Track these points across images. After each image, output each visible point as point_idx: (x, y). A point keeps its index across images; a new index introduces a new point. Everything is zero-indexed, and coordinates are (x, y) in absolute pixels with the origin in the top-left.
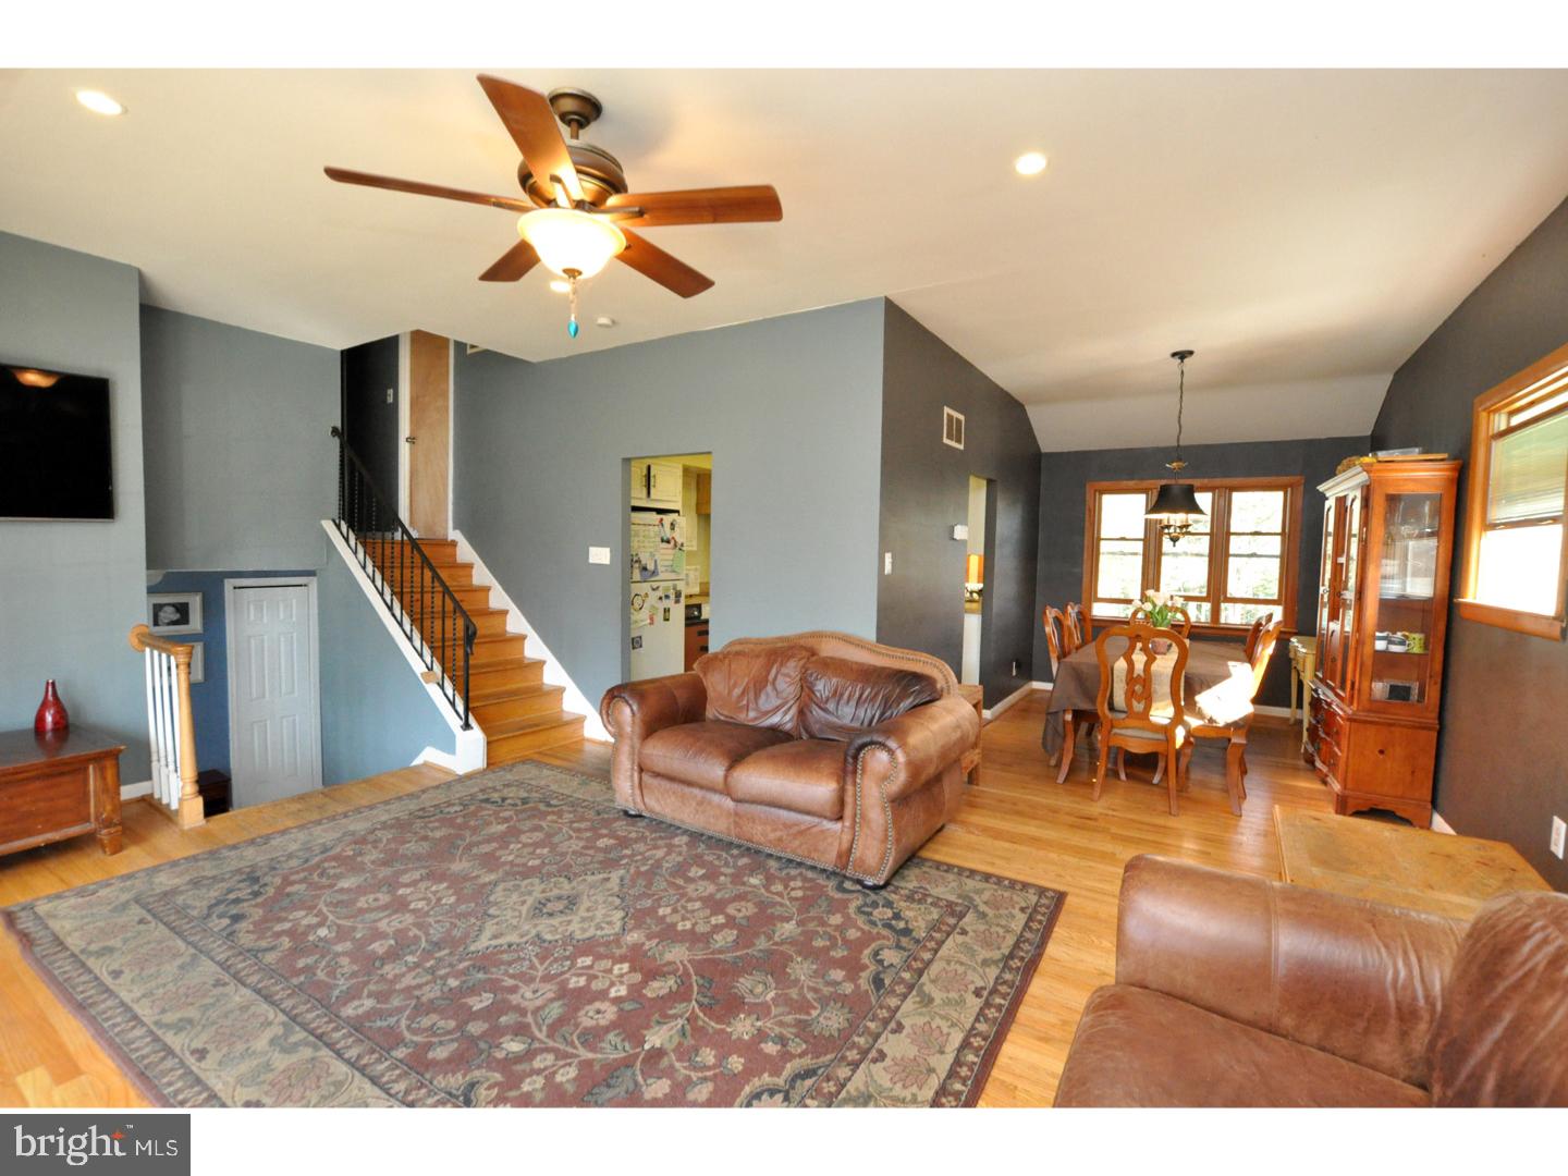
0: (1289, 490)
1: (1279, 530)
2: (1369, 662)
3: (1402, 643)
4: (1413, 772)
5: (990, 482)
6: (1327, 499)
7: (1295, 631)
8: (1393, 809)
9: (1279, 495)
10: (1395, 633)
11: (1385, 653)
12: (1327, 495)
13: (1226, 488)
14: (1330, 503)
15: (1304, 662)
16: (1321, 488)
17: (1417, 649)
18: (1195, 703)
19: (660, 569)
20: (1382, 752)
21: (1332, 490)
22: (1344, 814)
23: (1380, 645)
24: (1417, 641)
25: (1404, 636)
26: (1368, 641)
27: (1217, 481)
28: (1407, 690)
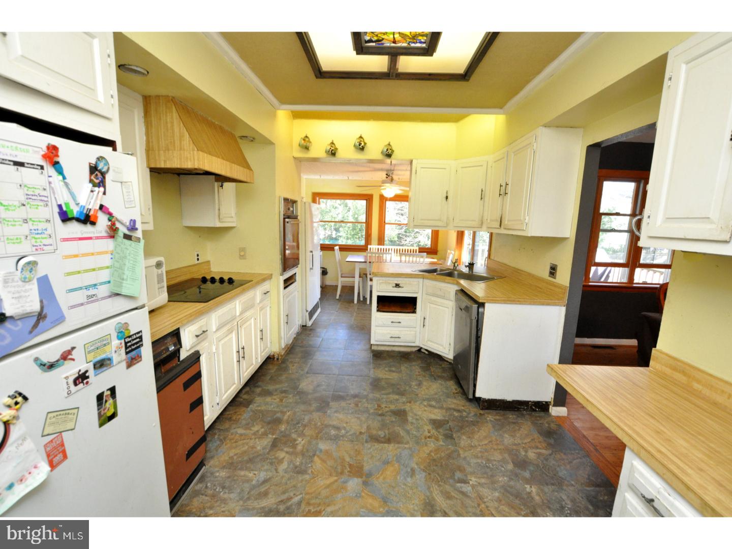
19: (64, 300)
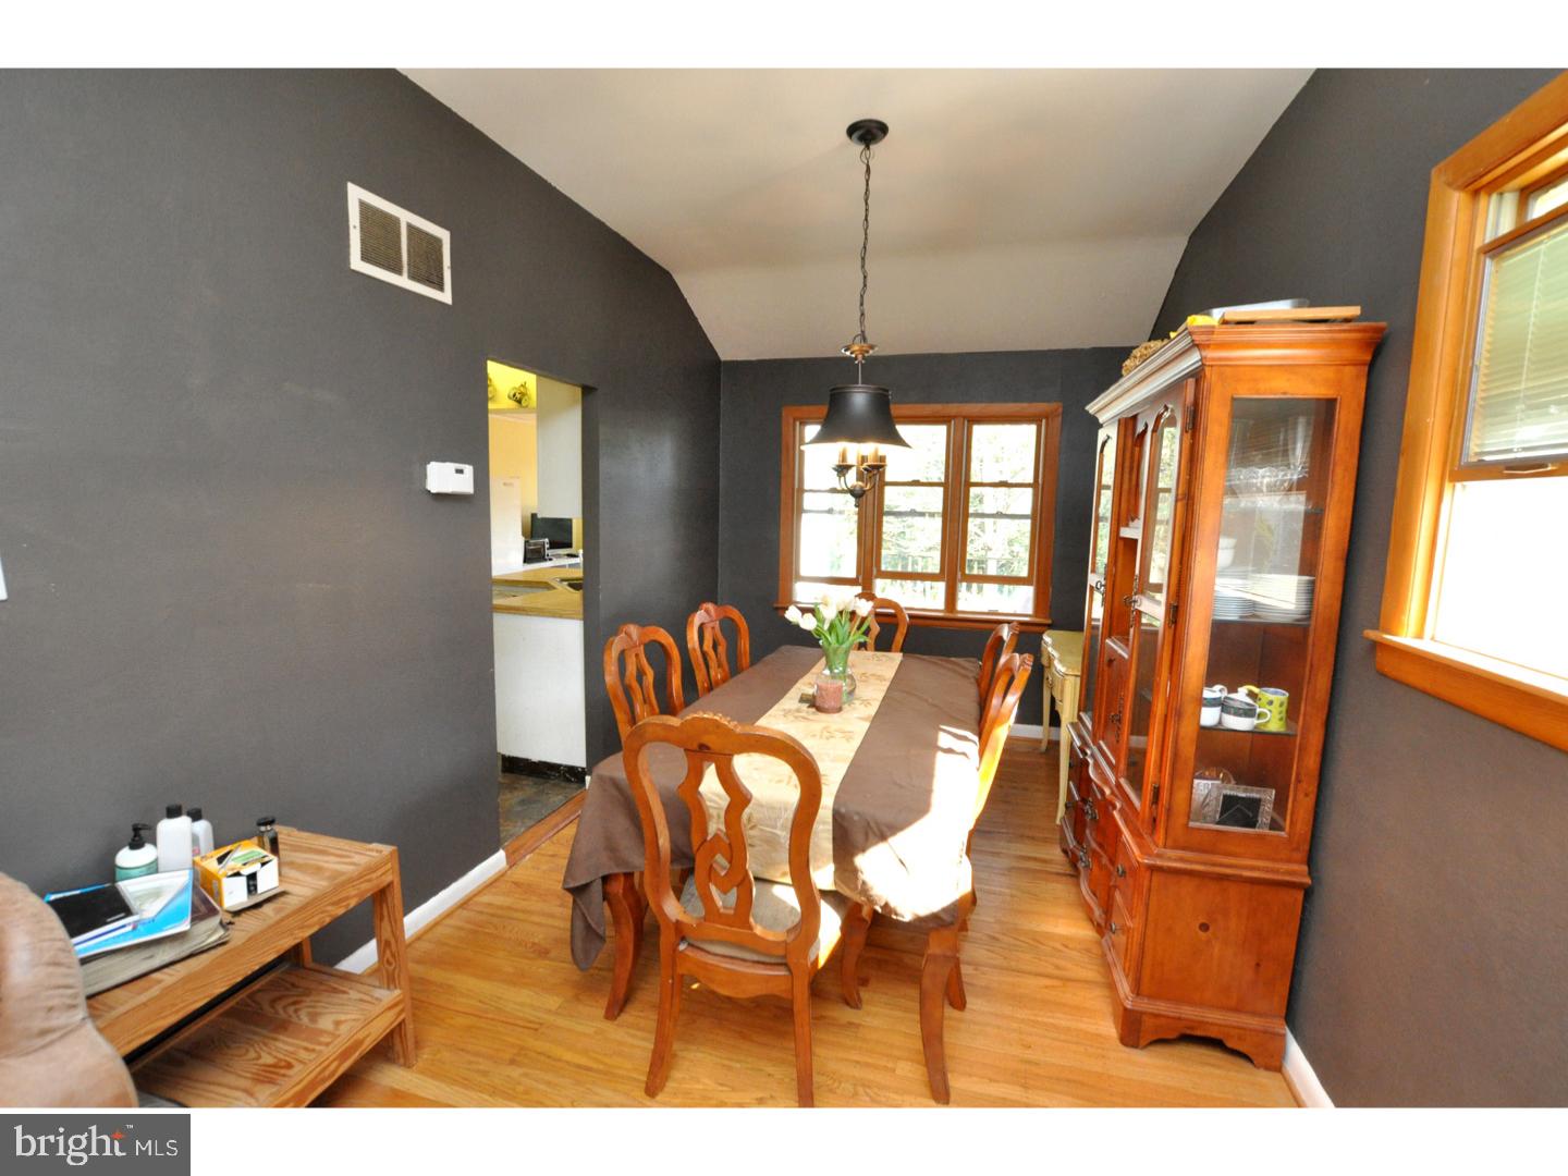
0: (1044, 421)
1: (1030, 480)
2: (1189, 750)
3: (1248, 712)
4: (1258, 965)
5: (587, 391)
6: (1101, 426)
7: (1049, 622)
8: (1219, 1036)
9: (1032, 428)
10: (1233, 689)
11: (1217, 730)
12: (1101, 420)
13: (964, 417)
14: (1109, 435)
15: (1063, 686)
16: (1092, 408)
17: (1274, 722)
18: (855, 871)
20: (1204, 927)
21: (1108, 409)
22: (1135, 1045)
23: (1209, 716)
24: (1275, 708)
25: (1251, 694)
26: (1189, 709)
27: (953, 408)
28: (1255, 804)
